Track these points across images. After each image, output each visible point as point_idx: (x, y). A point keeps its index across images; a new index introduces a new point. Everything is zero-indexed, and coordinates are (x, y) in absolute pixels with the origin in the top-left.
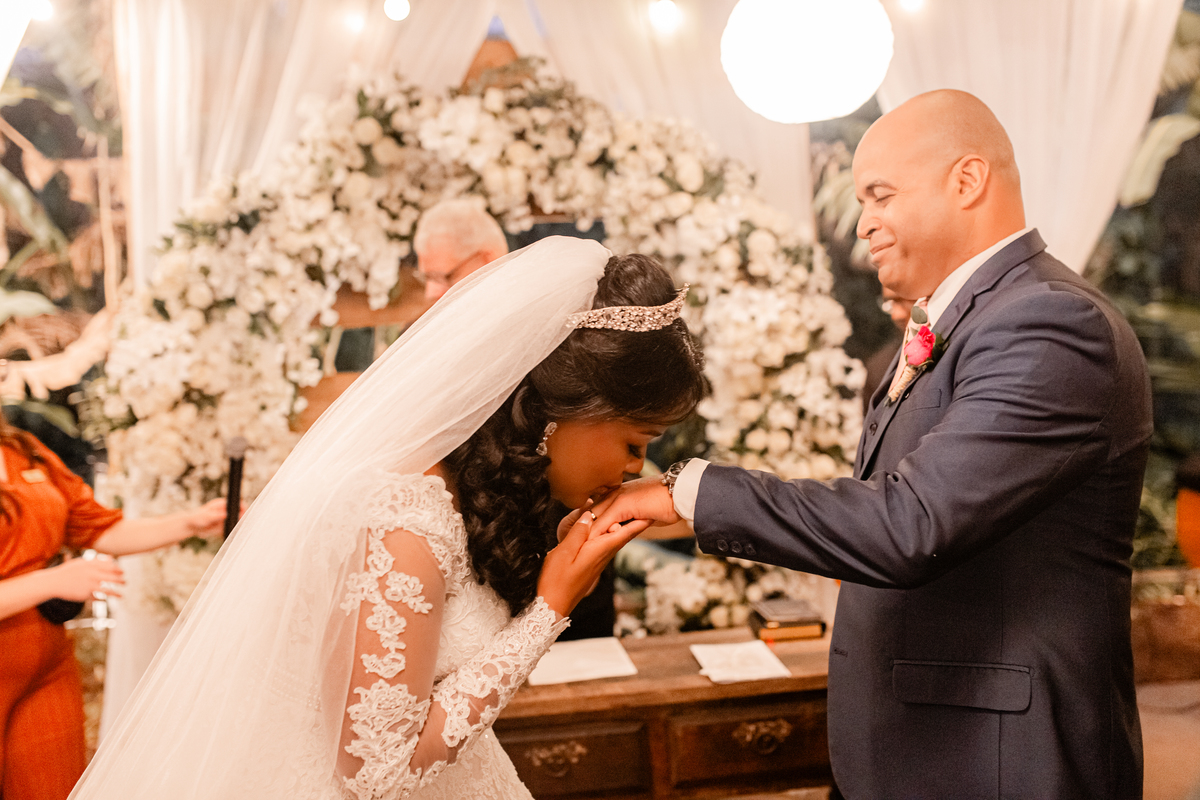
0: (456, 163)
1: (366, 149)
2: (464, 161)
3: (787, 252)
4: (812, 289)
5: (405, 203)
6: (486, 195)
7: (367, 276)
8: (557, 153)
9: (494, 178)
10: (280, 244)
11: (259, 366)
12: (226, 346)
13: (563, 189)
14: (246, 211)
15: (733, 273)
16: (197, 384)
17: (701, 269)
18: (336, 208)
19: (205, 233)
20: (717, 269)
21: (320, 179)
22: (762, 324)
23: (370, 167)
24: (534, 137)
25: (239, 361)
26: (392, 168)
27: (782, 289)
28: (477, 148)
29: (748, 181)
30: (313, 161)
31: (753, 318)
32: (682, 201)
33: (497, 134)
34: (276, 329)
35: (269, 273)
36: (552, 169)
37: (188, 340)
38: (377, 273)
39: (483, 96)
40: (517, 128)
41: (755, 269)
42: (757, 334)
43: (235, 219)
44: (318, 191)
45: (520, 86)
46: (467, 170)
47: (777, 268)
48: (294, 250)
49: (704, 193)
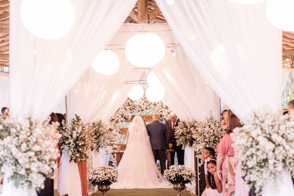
1: (128, 103)
5: (133, 109)
7: (128, 117)
8: (149, 104)
9: (142, 106)
10: (119, 113)
11: (116, 126)
12: (113, 124)
13: (150, 107)
16: (110, 128)
17: (166, 117)
18: (125, 110)
20: (168, 117)
21: (124, 107)
23: (129, 105)
24: (147, 102)
25: (114, 126)
26: (132, 105)
32: (163, 109)
34: (118, 122)
35: (118, 117)
36: (149, 105)
37: (110, 123)
38: (129, 117)
46: (139, 106)
48: (120, 114)
49: (166, 108)
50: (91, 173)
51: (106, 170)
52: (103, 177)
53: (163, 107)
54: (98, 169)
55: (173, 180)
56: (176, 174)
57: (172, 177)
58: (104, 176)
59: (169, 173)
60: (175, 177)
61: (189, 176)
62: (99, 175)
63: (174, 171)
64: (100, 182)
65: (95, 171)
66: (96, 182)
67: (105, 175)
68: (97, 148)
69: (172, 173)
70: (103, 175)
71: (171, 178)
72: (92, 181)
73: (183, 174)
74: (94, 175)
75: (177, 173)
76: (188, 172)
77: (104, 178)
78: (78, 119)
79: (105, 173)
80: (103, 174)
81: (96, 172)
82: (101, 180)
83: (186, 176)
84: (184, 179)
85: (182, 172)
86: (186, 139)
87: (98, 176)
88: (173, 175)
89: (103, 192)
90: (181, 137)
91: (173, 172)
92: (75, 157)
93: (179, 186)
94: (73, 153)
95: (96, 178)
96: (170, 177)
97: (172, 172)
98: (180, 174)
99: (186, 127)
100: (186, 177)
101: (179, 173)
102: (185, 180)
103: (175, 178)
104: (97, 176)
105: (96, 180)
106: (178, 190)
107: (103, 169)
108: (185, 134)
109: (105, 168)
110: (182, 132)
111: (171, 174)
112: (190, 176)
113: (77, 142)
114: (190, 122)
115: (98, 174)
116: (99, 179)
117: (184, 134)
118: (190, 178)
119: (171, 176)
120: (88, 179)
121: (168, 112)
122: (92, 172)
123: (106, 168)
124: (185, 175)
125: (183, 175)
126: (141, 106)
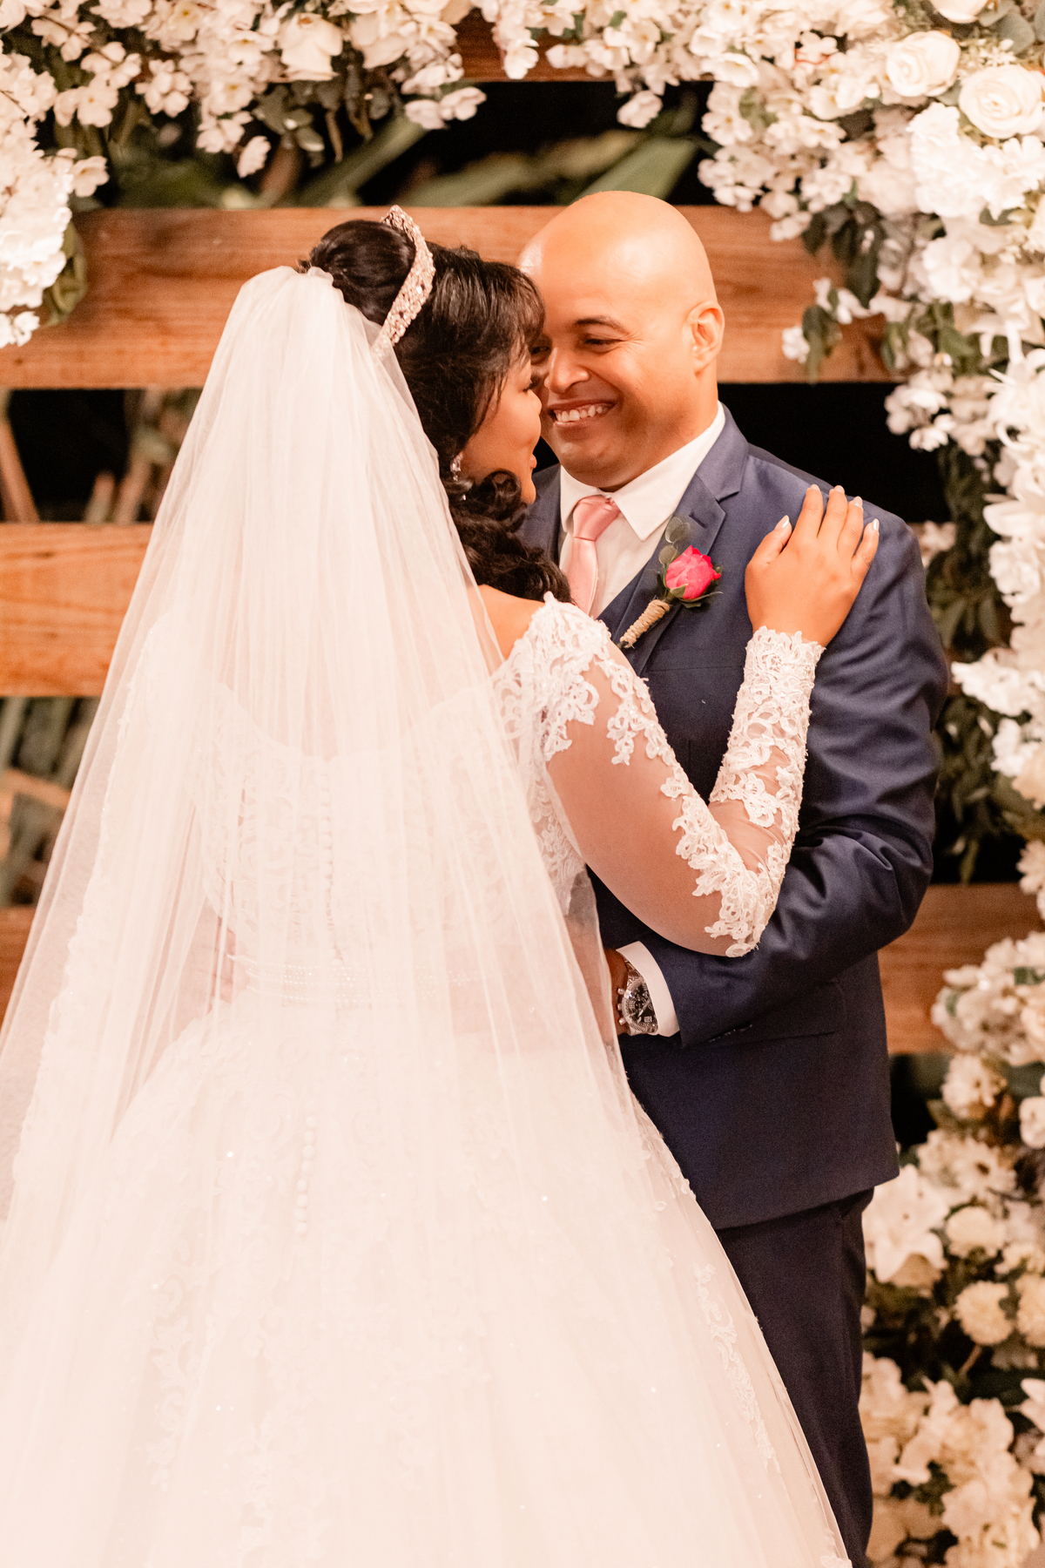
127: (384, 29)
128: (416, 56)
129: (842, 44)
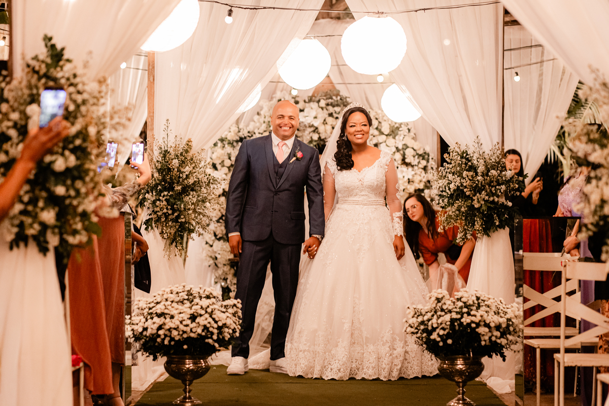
0: (310, 123)
2: (311, 124)
3: (420, 155)
4: (429, 167)
6: (319, 134)
9: (321, 129)
14: (243, 137)
15: (400, 162)
19: (229, 143)
21: (267, 128)
22: (406, 179)
24: (335, 115)
27: (416, 168)
28: (315, 119)
29: (407, 131)
30: (264, 122)
31: (404, 177)
32: (383, 138)
33: (323, 114)
39: (319, 101)
40: (330, 112)
41: (407, 161)
42: (405, 182)
43: (238, 139)
44: (265, 131)
45: (332, 99)
46: (312, 126)
47: (415, 161)
49: (391, 135)
50: (142, 312)
51: (197, 300)
52: (182, 327)
53: (383, 130)
54: (165, 296)
55: (441, 344)
56: (453, 321)
57: (438, 330)
58: (189, 322)
59: (426, 318)
60: (447, 331)
61: (498, 327)
62: (168, 320)
63: (442, 310)
64: (173, 343)
65: (158, 303)
66: (157, 344)
67: (193, 318)
68: (175, 233)
69: (435, 317)
70: (185, 318)
71: (434, 336)
72: (144, 340)
73: (477, 320)
74: (152, 318)
75: (454, 316)
76: (493, 314)
77: (188, 329)
78: (57, 56)
79: (192, 312)
80: (185, 316)
81: (159, 309)
82: (177, 338)
83: (487, 330)
84: (481, 341)
85: (475, 316)
86: (471, 207)
87: (164, 324)
88: (441, 324)
89: (184, 382)
90: (453, 204)
91: (439, 313)
92: (37, 227)
93: (461, 367)
94: (30, 208)
95: (160, 328)
96: (430, 333)
97: (436, 312)
98: (466, 320)
99: (473, 168)
100: (490, 334)
101: (462, 317)
102: (483, 343)
103: (448, 336)
104: (161, 323)
105: (159, 336)
106: (456, 379)
107: (186, 297)
108: (468, 193)
109: (191, 294)
110: (456, 184)
111: (434, 320)
112: (501, 330)
113: (48, 159)
114: (486, 153)
115: (167, 316)
116: (167, 333)
117: (465, 190)
118: (503, 335)
119: (434, 329)
120: (128, 333)
121: (397, 148)
122: (144, 306)
123: (197, 295)
124: (487, 325)
125: (478, 325)
126: (317, 128)
127: (324, 134)
128: (327, 137)
129: (374, 136)
